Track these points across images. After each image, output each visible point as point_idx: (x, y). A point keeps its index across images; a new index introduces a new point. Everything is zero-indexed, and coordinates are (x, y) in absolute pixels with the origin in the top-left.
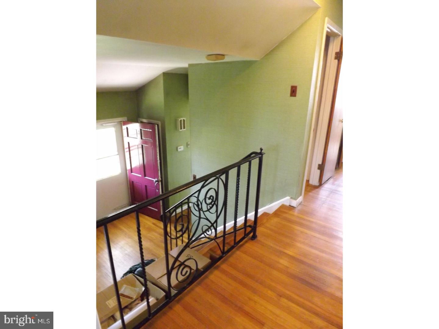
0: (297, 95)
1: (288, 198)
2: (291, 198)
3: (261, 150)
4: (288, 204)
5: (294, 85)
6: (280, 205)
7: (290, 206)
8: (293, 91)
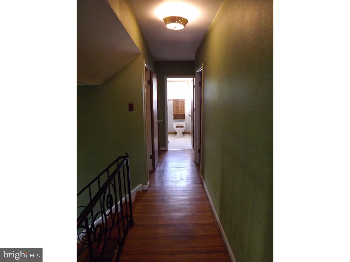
0: (134, 109)
1: (140, 185)
2: (143, 184)
3: (127, 153)
4: (141, 190)
5: (131, 103)
6: (136, 192)
7: (143, 190)
8: (131, 107)
